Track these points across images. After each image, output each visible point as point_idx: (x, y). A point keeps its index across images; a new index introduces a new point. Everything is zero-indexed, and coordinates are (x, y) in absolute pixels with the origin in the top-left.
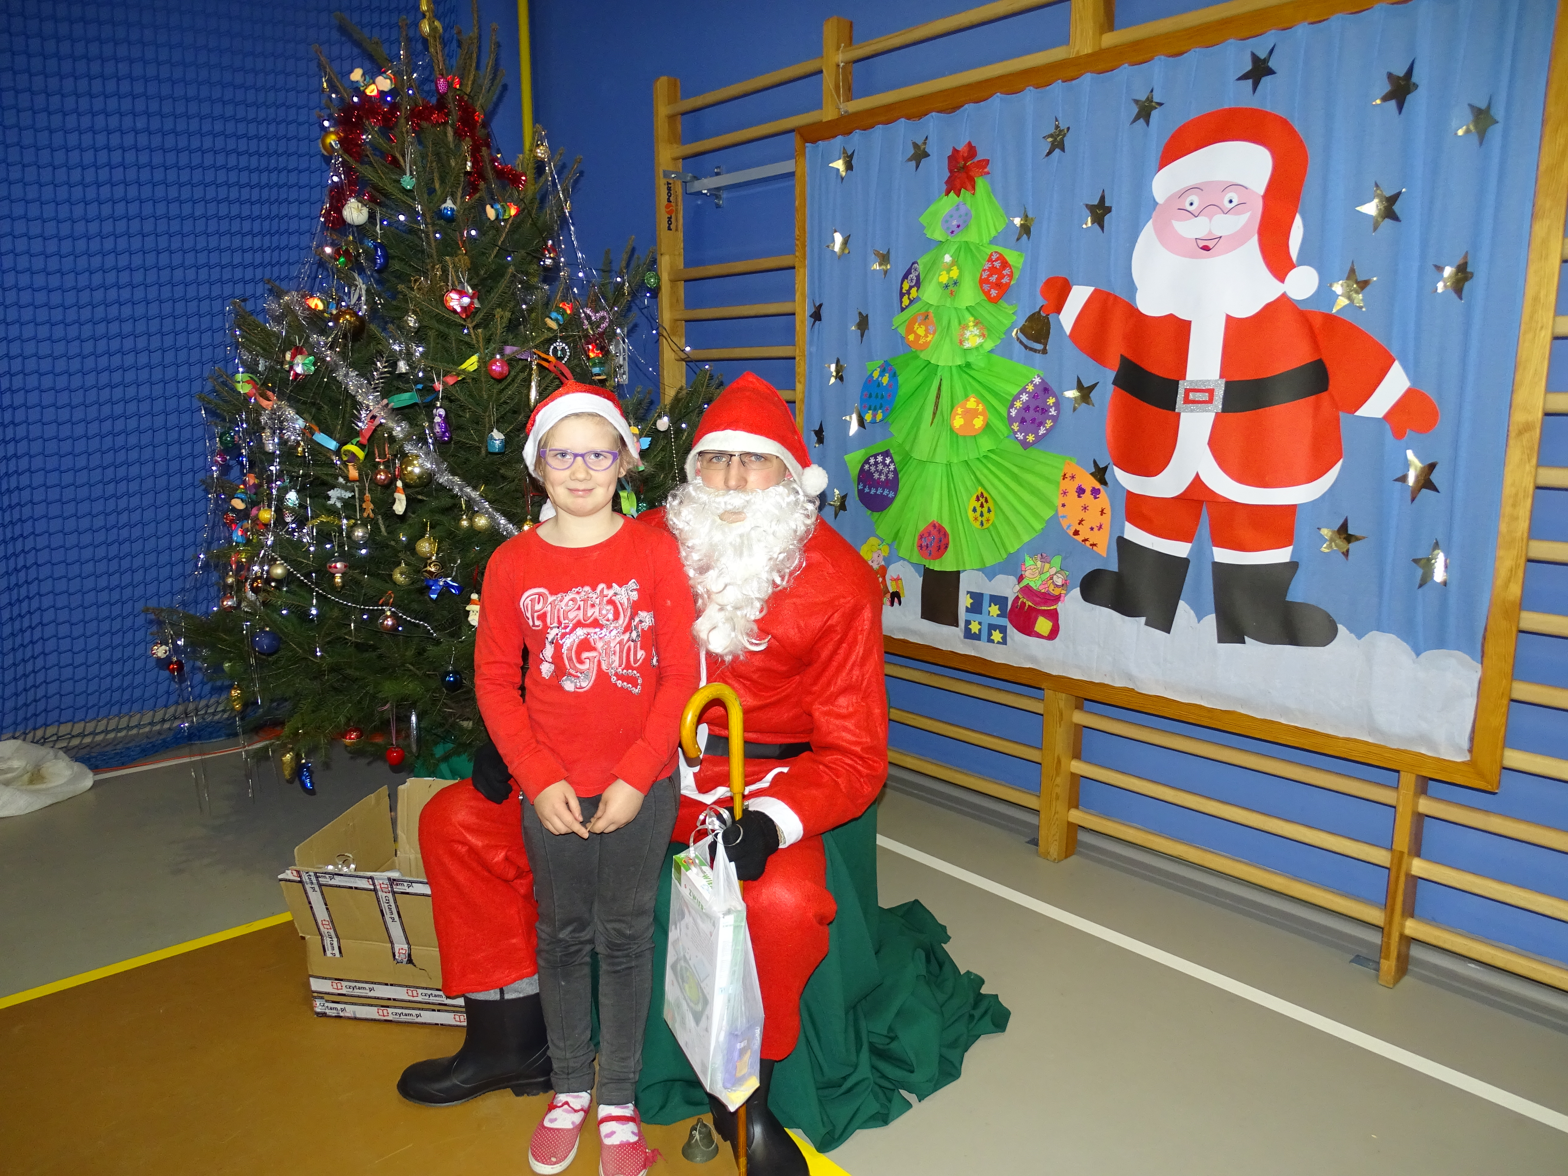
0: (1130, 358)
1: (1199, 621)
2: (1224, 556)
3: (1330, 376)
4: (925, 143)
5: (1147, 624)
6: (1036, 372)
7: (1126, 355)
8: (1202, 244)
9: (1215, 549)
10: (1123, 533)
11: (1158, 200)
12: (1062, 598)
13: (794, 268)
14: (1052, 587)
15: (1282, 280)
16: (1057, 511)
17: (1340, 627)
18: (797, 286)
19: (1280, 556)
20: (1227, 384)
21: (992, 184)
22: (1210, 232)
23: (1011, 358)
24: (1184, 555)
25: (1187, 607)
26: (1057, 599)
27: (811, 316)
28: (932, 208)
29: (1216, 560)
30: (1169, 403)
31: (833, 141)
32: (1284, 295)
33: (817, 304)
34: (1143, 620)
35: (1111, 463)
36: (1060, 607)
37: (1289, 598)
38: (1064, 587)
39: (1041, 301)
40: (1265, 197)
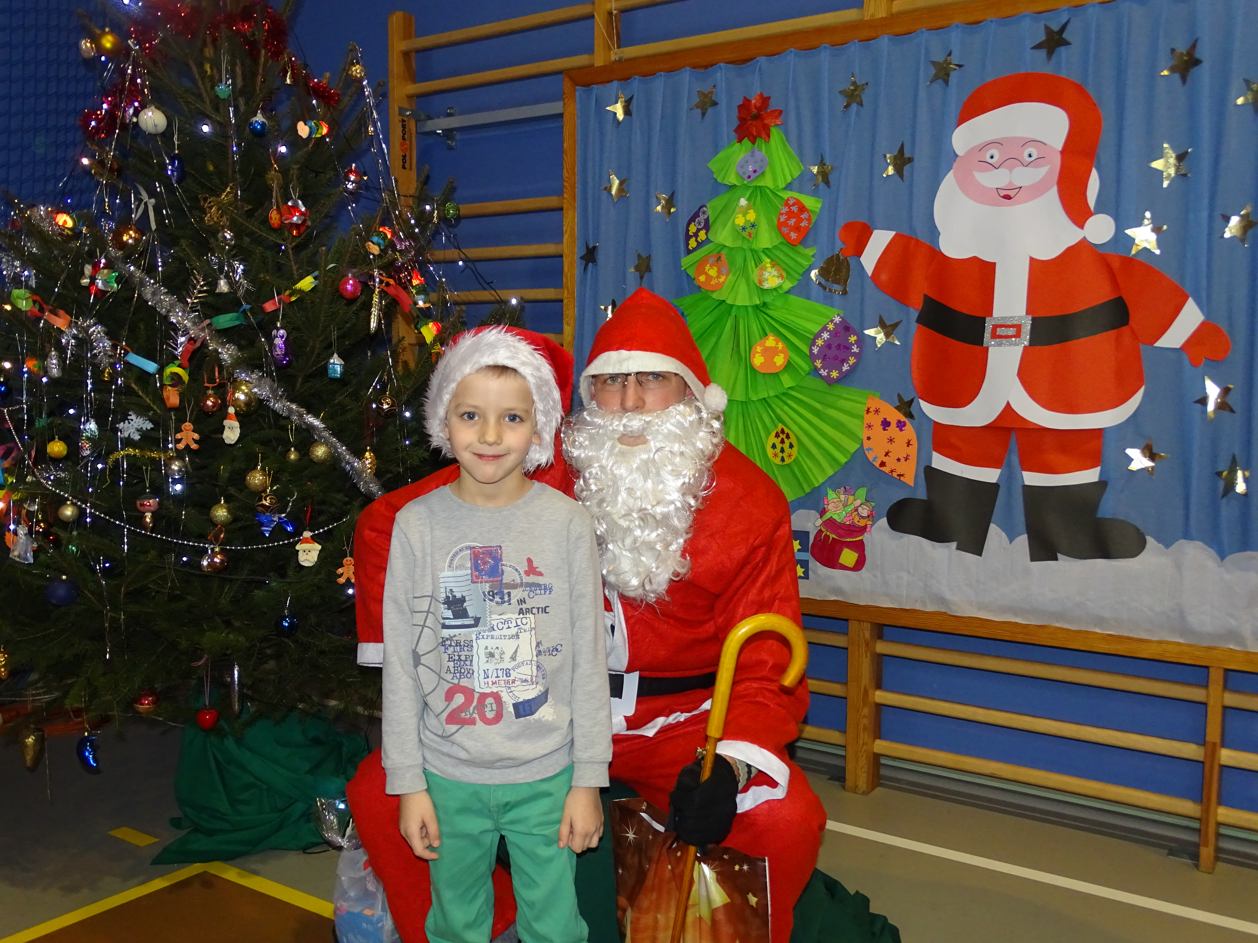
0: (934, 298)
1: (1011, 543)
2: (1032, 479)
3: (1131, 312)
4: (711, 93)
5: (958, 548)
6: (837, 311)
7: (929, 295)
8: (1003, 193)
9: (1025, 474)
10: (931, 463)
11: (958, 152)
12: (868, 529)
13: (562, 209)
14: (857, 518)
15: (1082, 227)
16: (862, 445)
17: (1149, 539)
18: (565, 229)
19: (1090, 476)
20: (1033, 319)
21: (786, 133)
22: (1011, 183)
23: (808, 298)
24: (994, 480)
25: (999, 530)
26: (863, 530)
27: (582, 258)
28: (721, 155)
29: (1026, 483)
30: (978, 339)
31: (608, 85)
32: (1084, 240)
33: (591, 246)
34: (954, 545)
35: (917, 397)
36: (866, 538)
37: (1100, 515)
38: (871, 518)
39: (839, 245)
40: (1062, 152)
